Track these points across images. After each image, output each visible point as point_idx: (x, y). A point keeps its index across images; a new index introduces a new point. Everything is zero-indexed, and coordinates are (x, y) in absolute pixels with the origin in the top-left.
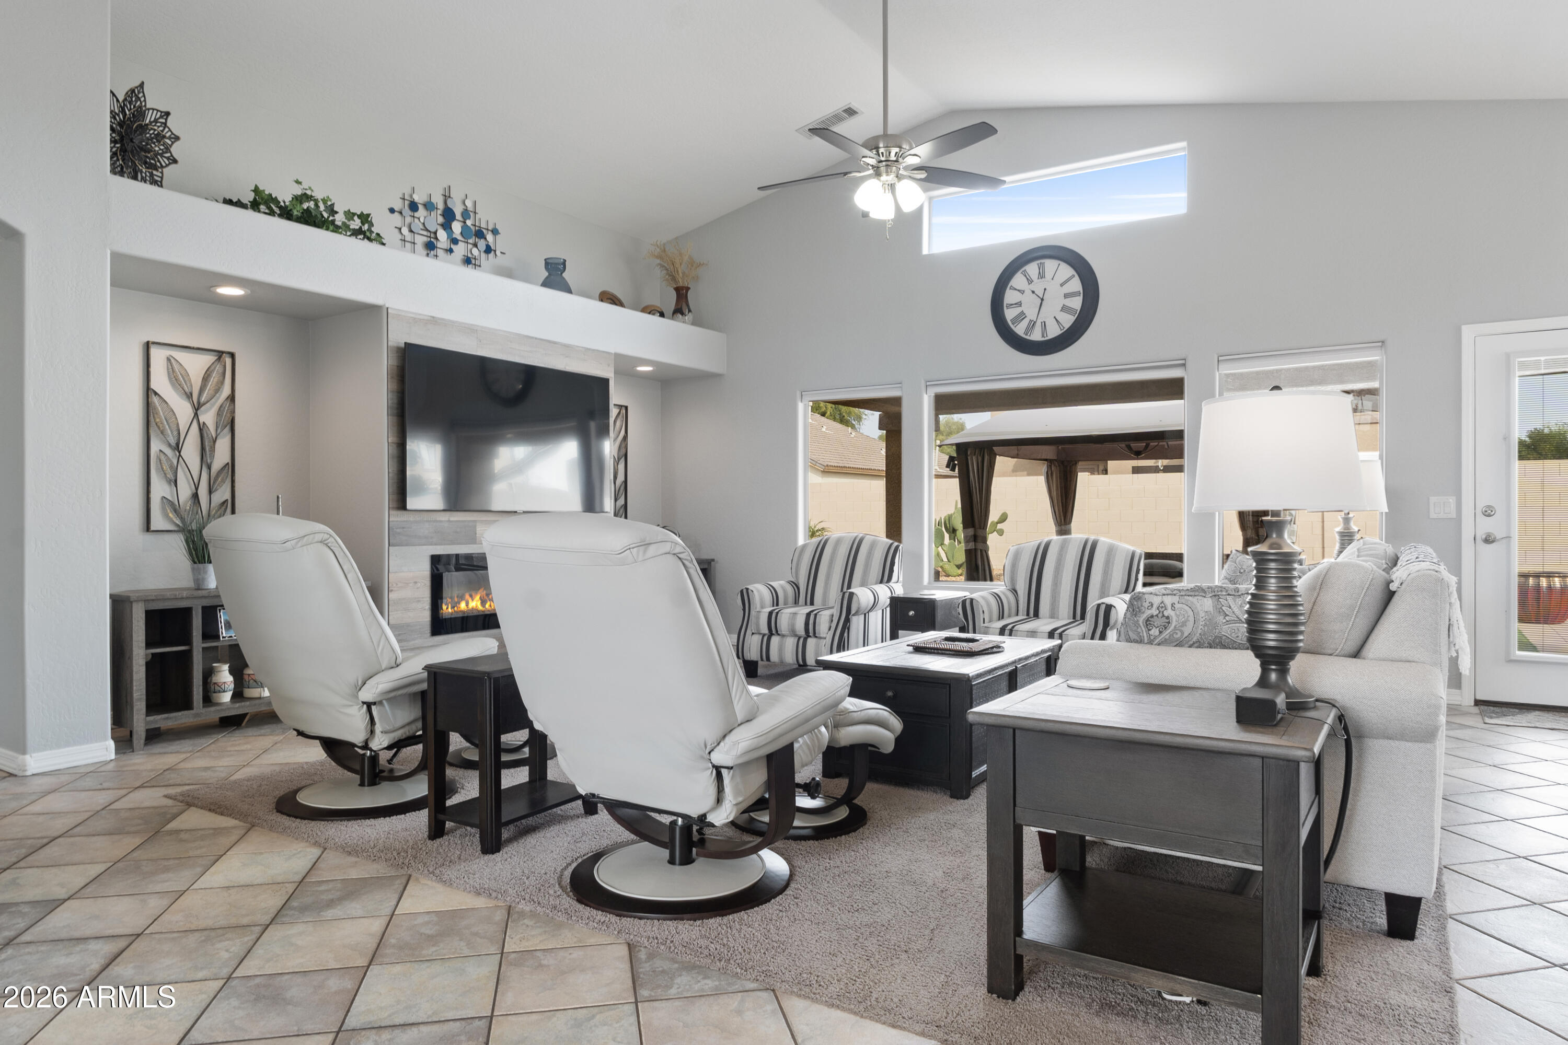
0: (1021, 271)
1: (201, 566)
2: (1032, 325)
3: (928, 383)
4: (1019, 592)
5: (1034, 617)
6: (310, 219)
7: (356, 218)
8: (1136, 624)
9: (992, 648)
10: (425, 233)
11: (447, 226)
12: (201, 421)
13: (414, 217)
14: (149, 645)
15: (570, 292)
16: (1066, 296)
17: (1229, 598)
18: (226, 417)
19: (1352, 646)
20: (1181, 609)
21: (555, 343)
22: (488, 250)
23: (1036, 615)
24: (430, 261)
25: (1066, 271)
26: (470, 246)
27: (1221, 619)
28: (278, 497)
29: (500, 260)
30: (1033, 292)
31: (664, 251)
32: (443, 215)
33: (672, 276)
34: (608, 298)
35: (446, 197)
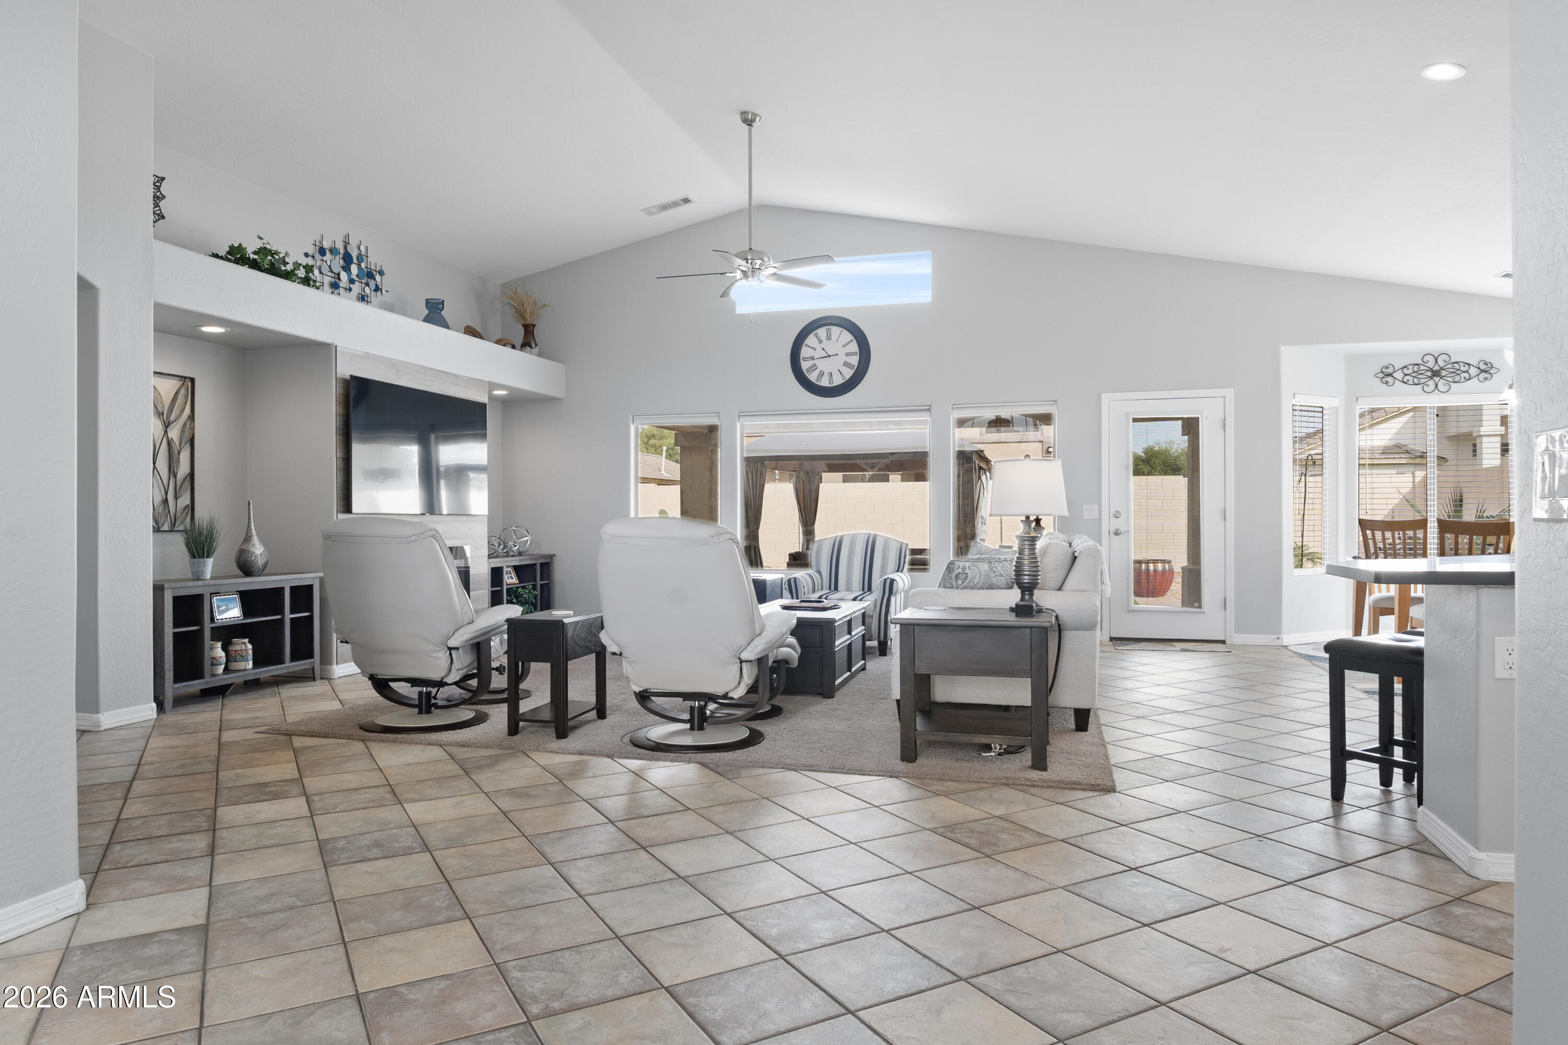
0: (813, 333)
1: (201, 560)
2: (822, 374)
3: (740, 414)
4: (822, 573)
5: (835, 590)
6: (274, 270)
7: (301, 268)
8: (950, 578)
9: (834, 606)
10: (330, 274)
11: (347, 268)
12: (170, 437)
13: (323, 260)
14: (175, 626)
15: (447, 327)
16: (847, 354)
17: (996, 563)
18: (187, 436)
19: (1058, 585)
20: (973, 569)
21: (448, 373)
22: (377, 289)
23: (836, 589)
24: (334, 298)
25: (847, 336)
26: (363, 285)
27: (992, 575)
28: (249, 503)
29: (385, 297)
30: (823, 349)
31: (516, 293)
32: (344, 259)
33: (521, 314)
34: (470, 331)
35: (346, 244)
